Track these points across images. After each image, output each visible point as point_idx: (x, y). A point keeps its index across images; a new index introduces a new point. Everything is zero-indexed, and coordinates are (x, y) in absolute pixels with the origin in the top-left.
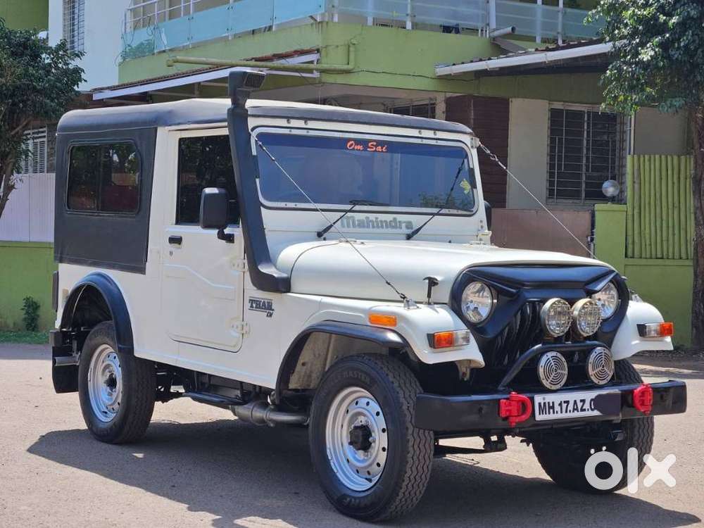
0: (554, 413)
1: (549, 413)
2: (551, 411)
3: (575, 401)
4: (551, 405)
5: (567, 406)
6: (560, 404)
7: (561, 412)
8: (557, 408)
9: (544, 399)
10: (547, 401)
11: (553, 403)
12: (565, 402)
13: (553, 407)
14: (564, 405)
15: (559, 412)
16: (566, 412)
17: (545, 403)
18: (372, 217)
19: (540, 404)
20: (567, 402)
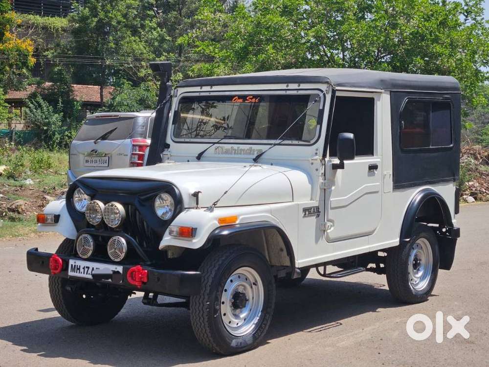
0: (79, 272)
1: (77, 272)
2: (78, 271)
3: (93, 268)
4: (78, 267)
5: (88, 270)
6: (84, 268)
7: (84, 273)
8: (82, 270)
9: (75, 263)
10: (76, 264)
11: (80, 266)
12: (87, 267)
13: (79, 269)
14: (86, 269)
15: (83, 273)
16: (87, 274)
17: (75, 266)
18: (235, 146)
19: (72, 265)
20: (88, 268)
